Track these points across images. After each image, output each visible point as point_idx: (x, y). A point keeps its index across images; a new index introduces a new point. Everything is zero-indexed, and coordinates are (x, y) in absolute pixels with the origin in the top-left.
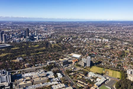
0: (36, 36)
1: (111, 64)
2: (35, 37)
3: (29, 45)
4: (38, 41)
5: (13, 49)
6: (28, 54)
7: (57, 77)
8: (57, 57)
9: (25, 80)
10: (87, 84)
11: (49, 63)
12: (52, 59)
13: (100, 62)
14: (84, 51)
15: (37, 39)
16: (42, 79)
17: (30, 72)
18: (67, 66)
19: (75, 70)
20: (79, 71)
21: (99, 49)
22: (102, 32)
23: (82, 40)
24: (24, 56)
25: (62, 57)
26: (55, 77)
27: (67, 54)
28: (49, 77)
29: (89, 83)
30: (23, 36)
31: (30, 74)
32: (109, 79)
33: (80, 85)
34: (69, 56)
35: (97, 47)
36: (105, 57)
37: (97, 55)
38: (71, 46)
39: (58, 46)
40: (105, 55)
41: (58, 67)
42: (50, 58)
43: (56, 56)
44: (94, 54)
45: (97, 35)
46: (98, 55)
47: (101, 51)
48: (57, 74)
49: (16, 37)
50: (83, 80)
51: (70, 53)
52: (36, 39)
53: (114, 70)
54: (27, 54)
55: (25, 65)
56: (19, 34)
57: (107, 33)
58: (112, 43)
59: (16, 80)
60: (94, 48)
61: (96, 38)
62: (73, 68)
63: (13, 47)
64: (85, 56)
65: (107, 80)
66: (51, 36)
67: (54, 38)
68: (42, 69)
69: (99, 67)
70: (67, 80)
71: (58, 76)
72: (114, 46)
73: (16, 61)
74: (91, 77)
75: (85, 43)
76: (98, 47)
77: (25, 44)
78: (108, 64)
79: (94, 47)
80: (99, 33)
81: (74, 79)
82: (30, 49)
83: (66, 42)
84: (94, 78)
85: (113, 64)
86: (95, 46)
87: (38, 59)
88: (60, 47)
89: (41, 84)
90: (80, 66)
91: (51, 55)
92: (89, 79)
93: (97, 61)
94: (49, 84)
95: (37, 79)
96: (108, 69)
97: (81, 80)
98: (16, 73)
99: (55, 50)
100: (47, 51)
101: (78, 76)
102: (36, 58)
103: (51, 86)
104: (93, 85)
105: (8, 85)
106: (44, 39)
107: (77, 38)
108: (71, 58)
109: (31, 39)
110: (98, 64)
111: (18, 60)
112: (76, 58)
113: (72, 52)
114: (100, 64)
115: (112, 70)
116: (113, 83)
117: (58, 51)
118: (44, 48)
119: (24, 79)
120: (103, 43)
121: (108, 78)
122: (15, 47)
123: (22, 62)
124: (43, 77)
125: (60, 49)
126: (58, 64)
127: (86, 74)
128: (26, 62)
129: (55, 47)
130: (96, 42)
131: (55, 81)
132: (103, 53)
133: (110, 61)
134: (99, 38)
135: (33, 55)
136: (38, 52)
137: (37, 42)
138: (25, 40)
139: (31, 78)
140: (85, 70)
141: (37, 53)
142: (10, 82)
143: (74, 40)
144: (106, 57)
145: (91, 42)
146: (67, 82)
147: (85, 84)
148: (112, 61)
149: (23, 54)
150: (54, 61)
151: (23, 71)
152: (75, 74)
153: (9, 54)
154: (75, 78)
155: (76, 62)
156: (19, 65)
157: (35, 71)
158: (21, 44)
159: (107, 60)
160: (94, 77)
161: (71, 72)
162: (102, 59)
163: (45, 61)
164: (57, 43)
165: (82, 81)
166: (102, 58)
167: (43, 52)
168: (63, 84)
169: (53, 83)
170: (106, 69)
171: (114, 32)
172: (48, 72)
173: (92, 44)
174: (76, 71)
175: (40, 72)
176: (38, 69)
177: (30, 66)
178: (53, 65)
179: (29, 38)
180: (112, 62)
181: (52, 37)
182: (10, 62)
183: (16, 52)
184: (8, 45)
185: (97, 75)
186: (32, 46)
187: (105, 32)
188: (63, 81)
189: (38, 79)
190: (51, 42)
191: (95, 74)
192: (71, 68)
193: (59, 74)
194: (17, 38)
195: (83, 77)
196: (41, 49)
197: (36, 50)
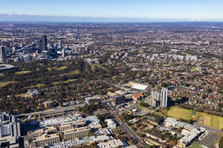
0: (60, 50)
1: (207, 102)
2: (58, 52)
3: (48, 67)
4: (65, 59)
5: (20, 73)
6: (48, 83)
7: (107, 126)
8: (103, 89)
9: (46, 131)
10: (164, 141)
11: (89, 101)
12: (94, 93)
13: (185, 99)
14: (153, 78)
15: (63, 55)
16: (78, 131)
17: (55, 116)
18: (123, 106)
19: (138, 114)
20: (146, 115)
21: (180, 75)
22: (182, 42)
23: (148, 57)
24: (41, 87)
25: (111, 88)
26: (103, 127)
27: (121, 84)
28: (91, 126)
29: (168, 139)
30: (36, 49)
31: (54, 121)
32: (204, 132)
33: (151, 141)
34: (124, 87)
35: (176, 71)
36: (193, 88)
37: (179, 85)
38: (128, 69)
39: (103, 68)
40: (194, 86)
41: (106, 108)
42: (89, 91)
43: (100, 86)
44: (173, 84)
45: (174, 48)
46: (181, 86)
47: (185, 77)
48: (106, 120)
49: (24, 51)
50: (155, 133)
51: (127, 82)
52: (61, 55)
53: (212, 114)
54: (46, 84)
55: (45, 103)
56: (29, 47)
57: (193, 45)
58: (204, 63)
59: (30, 133)
60: (171, 72)
61: (173, 53)
62: (134, 110)
63: (18, 70)
64: (155, 88)
65: (202, 133)
66: (88, 50)
67: (94, 53)
68: (76, 110)
69: (184, 107)
70: (126, 133)
71: (108, 124)
72: (209, 69)
73: (26, 95)
74: (171, 128)
75: (153, 64)
76: (179, 71)
77: (41, 64)
78: (201, 103)
79: (170, 70)
80: (177, 44)
81: (139, 130)
82: (51, 75)
83: (118, 61)
84: (176, 129)
85: (209, 103)
86: (172, 68)
87: (68, 93)
88: (106, 70)
89: (77, 140)
90: (147, 106)
91: (91, 85)
92: (168, 131)
93: (179, 96)
94: (93, 139)
95: (68, 130)
96: (202, 111)
97: (152, 132)
98: (29, 118)
99: (98, 75)
100: (84, 77)
101: (147, 126)
102: (64, 90)
103: (96, 143)
104: (176, 143)
105: (15, 142)
106: (76, 55)
107: (136, 54)
108: (129, 92)
109: (51, 55)
110: (183, 103)
111: (29, 94)
112: (139, 91)
113: (130, 80)
114: (186, 103)
115: (209, 113)
116: (215, 139)
117: (104, 77)
118: (77, 72)
119: (44, 130)
120: (187, 63)
121: (203, 129)
122: (22, 70)
123: (37, 99)
124: (80, 126)
125: (107, 75)
126: (106, 102)
127: (161, 121)
128: (46, 99)
129: (97, 71)
130: (173, 61)
131: (103, 135)
132: (189, 82)
133: (204, 97)
134: (178, 53)
135: (57, 85)
136: (66, 79)
137: (64, 61)
138: (40, 57)
139: (58, 129)
140: (158, 113)
141: (65, 82)
142: (19, 135)
143: (132, 58)
144: (196, 90)
145: (164, 61)
146: (125, 135)
147: (160, 140)
148: (207, 96)
149: (39, 82)
150: (97, 97)
151: (41, 115)
152: (140, 121)
153: (13, 82)
154: (141, 129)
155: (140, 98)
156: (33, 103)
157: (64, 114)
158: (33, 65)
159: (198, 95)
160: (177, 127)
161: (132, 117)
162: (189, 93)
163: (82, 97)
164: (101, 62)
165: (153, 134)
166: (188, 91)
167: (75, 80)
168: (119, 140)
169: (99, 138)
170: (197, 113)
171: (206, 43)
172: (89, 118)
173: (167, 65)
174: (140, 116)
175: (74, 118)
176: (70, 111)
177: (54, 105)
178: (96, 103)
179: (48, 53)
180: (207, 99)
181: (90, 52)
182: (16, 98)
183: (25, 79)
184: (9, 66)
185: (181, 124)
186: (54, 68)
187: (189, 42)
188: (117, 135)
189: (70, 130)
190: (89, 60)
191: (178, 121)
192: (131, 110)
193: (109, 122)
194: (25, 53)
195: (155, 126)
196: (72, 73)
197: (61, 75)
